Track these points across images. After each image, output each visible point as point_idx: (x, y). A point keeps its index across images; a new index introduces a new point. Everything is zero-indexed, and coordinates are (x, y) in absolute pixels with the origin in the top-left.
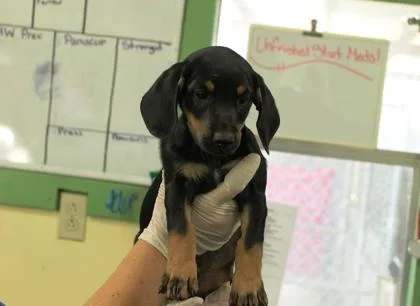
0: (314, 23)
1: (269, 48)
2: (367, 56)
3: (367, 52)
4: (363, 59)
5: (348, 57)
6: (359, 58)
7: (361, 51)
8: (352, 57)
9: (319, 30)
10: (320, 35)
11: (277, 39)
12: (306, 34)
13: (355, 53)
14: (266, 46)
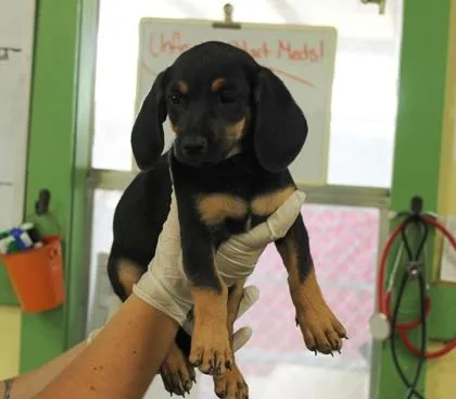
0: (228, 9)
1: (168, 48)
2: (306, 52)
3: (305, 46)
4: (300, 58)
5: (279, 56)
6: (294, 56)
7: (296, 46)
8: (285, 54)
9: (236, 19)
10: (237, 26)
11: (177, 35)
12: (217, 25)
13: (289, 49)
14: (164, 46)
